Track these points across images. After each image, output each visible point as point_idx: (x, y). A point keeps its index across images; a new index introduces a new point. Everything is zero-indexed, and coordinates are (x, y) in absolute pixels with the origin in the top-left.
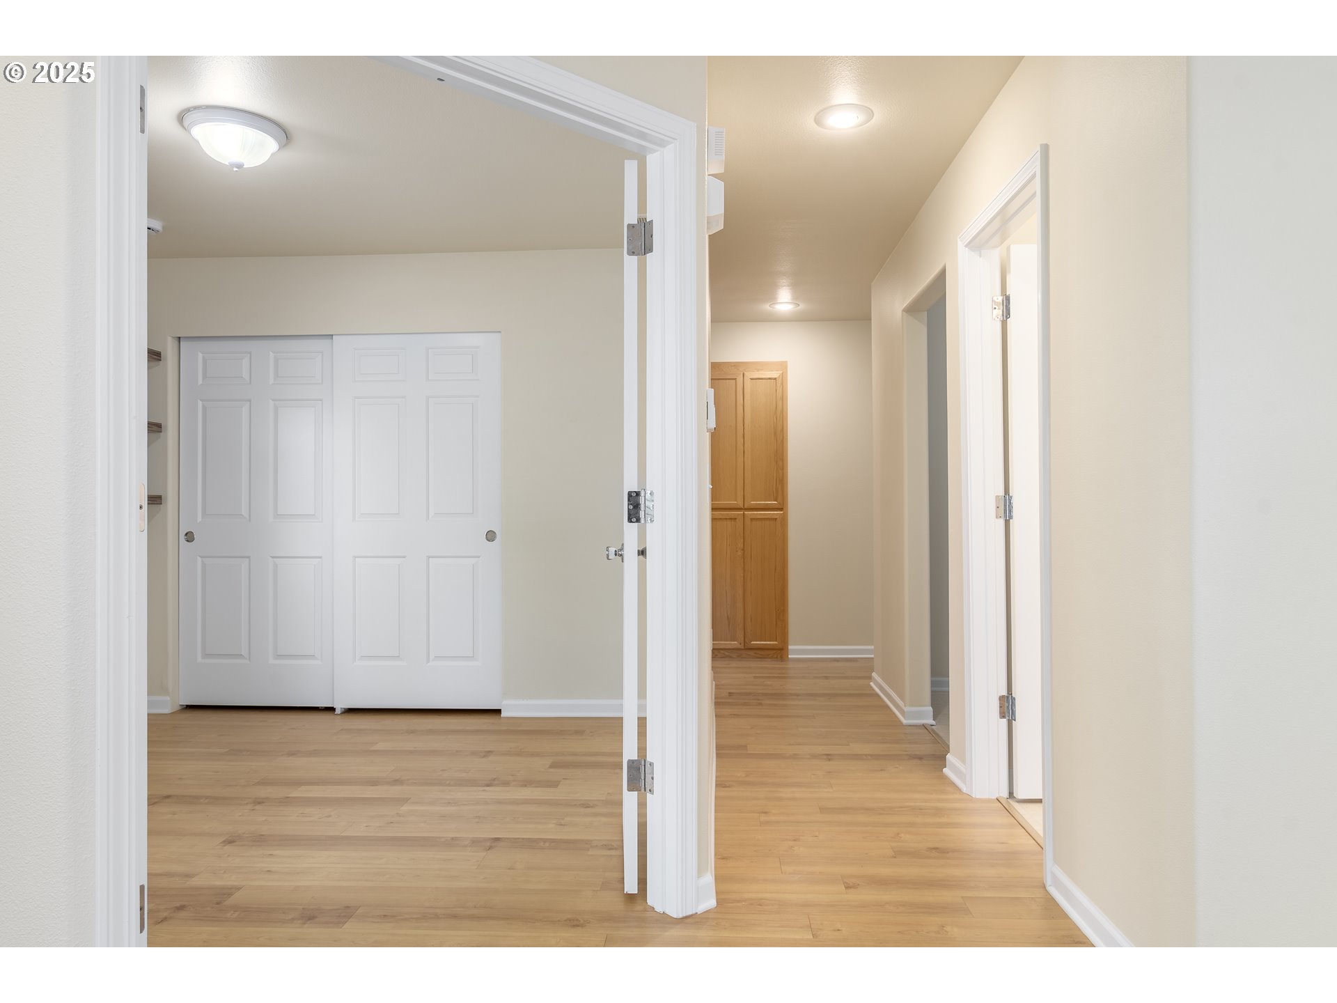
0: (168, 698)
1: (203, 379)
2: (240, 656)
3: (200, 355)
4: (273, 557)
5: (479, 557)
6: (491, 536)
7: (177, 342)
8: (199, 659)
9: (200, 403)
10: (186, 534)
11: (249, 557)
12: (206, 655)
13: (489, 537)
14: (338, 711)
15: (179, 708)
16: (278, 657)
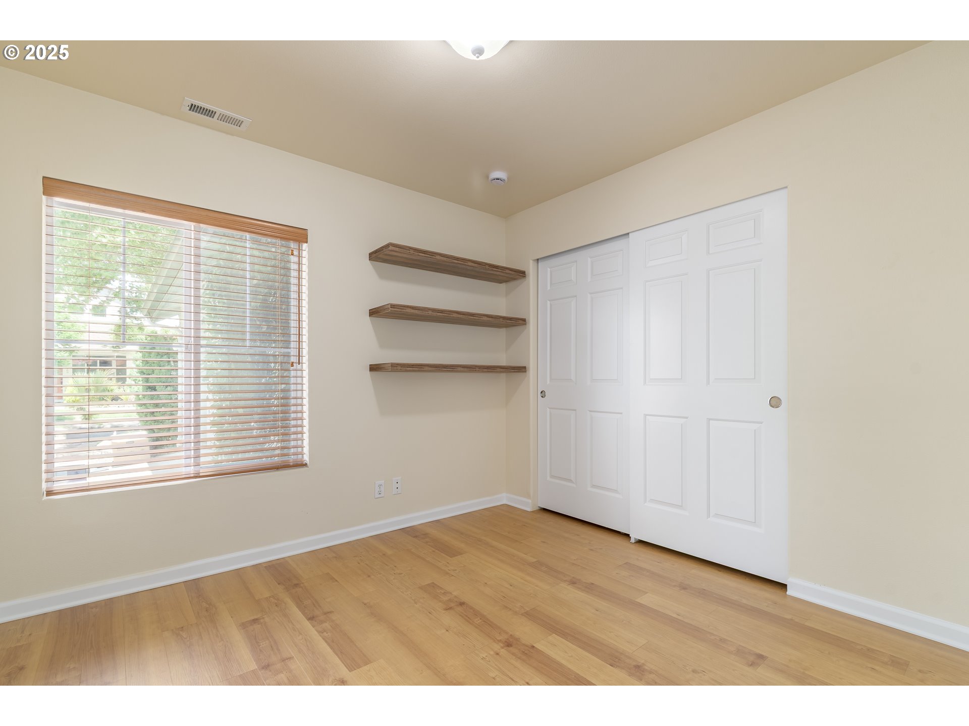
0: (530, 501)
1: (551, 286)
2: (570, 481)
3: (549, 269)
4: (590, 411)
5: (761, 423)
6: (775, 402)
7: (536, 264)
8: (548, 478)
9: (549, 302)
10: (542, 392)
11: (575, 410)
12: (552, 477)
13: (773, 402)
14: (633, 540)
15: (538, 508)
16: (594, 486)
